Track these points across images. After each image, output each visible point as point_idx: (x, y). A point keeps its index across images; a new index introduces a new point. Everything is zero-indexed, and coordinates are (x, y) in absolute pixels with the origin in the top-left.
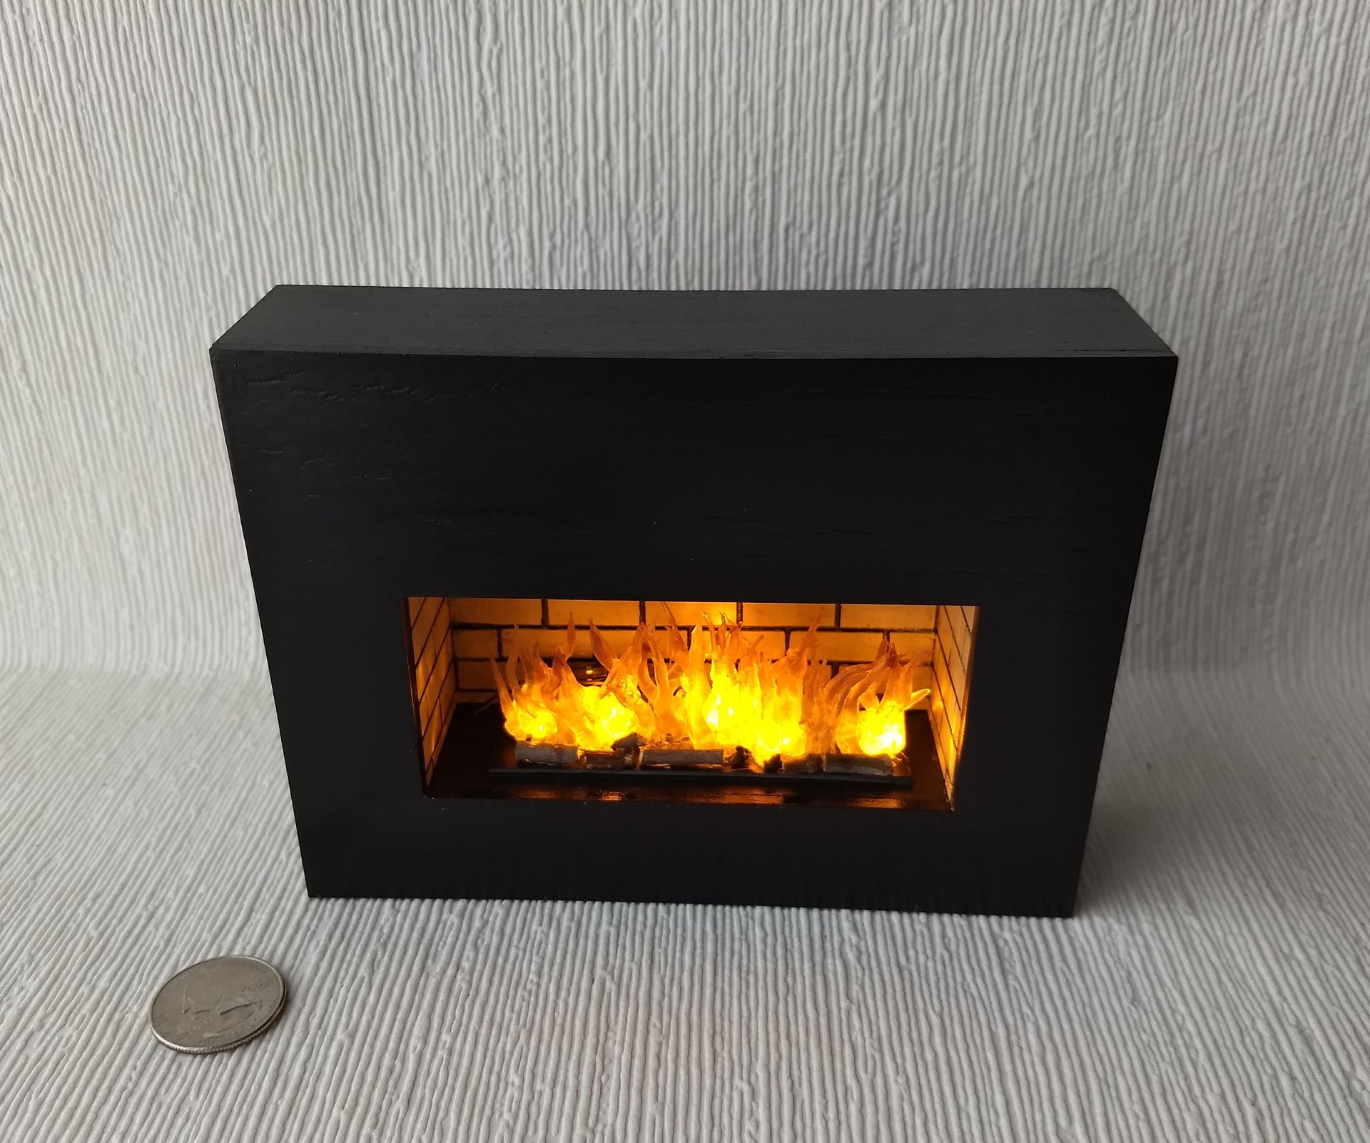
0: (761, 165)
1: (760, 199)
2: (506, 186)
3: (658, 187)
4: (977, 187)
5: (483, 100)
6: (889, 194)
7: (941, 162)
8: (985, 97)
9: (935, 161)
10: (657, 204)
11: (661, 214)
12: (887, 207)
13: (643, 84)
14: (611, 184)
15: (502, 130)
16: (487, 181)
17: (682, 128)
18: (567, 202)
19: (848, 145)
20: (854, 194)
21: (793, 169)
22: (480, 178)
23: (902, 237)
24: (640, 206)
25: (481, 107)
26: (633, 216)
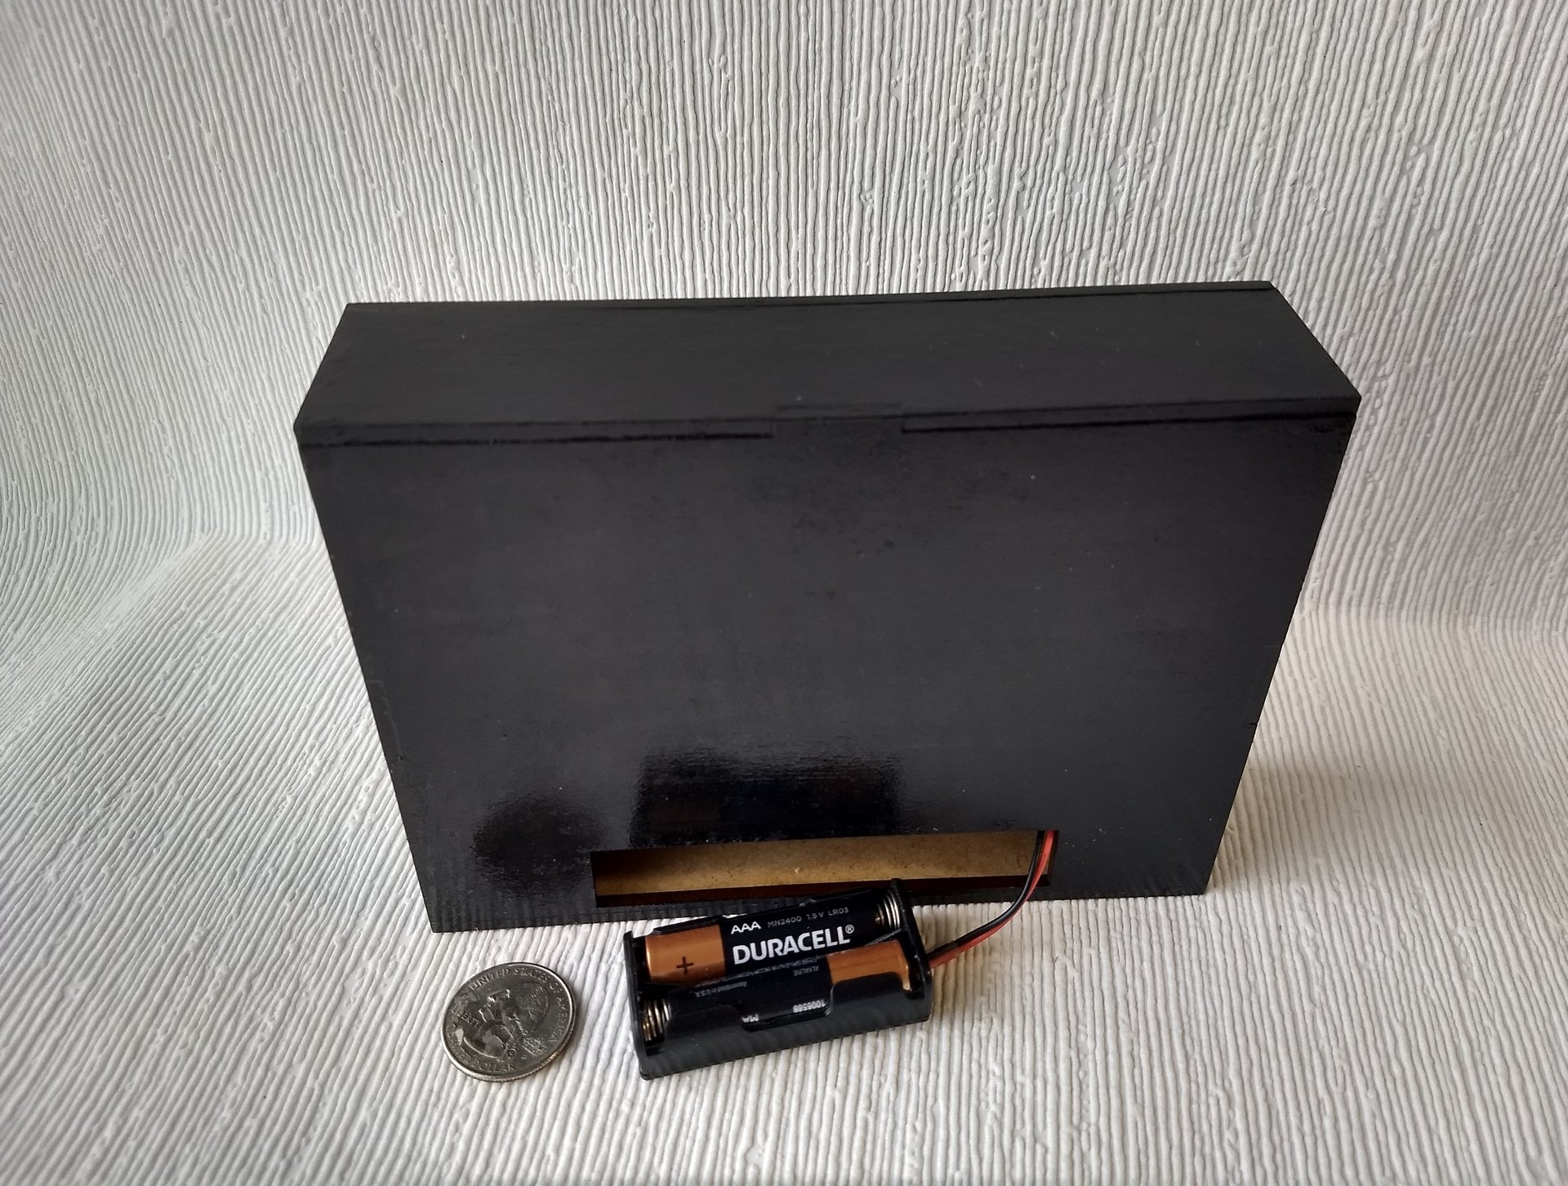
0: (1277, 115)
1: (1269, 150)
2: (980, 119)
3: (1154, 131)
4: (1519, 153)
5: (970, 25)
6: (1418, 153)
7: (1485, 123)
8: (1549, 54)
9: (1477, 120)
10: (1150, 147)
11: (1152, 159)
12: (1413, 166)
13: (1157, 20)
14: (1100, 124)
15: (986, 60)
16: (960, 114)
17: (1193, 69)
18: (1046, 140)
19: (1382, 97)
20: (1378, 151)
21: (1314, 121)
22: (953, 110)
23: (1424, 199)
24: (1130, 150)
25: (965, 32)
26: (1120, 159)
